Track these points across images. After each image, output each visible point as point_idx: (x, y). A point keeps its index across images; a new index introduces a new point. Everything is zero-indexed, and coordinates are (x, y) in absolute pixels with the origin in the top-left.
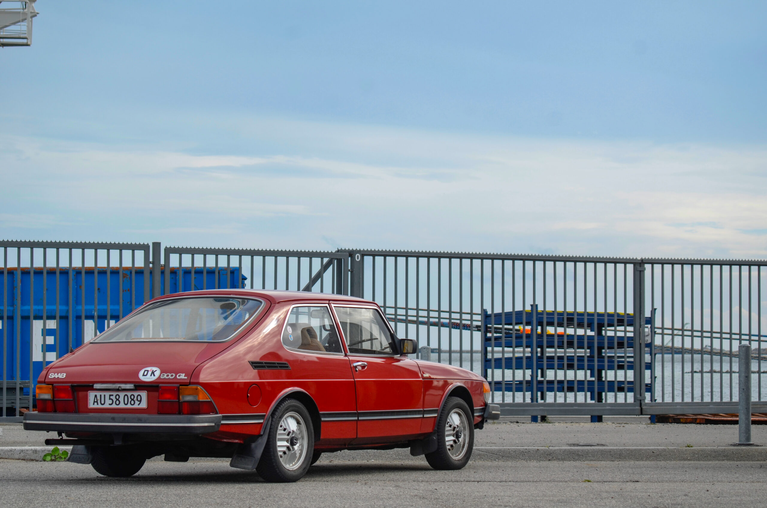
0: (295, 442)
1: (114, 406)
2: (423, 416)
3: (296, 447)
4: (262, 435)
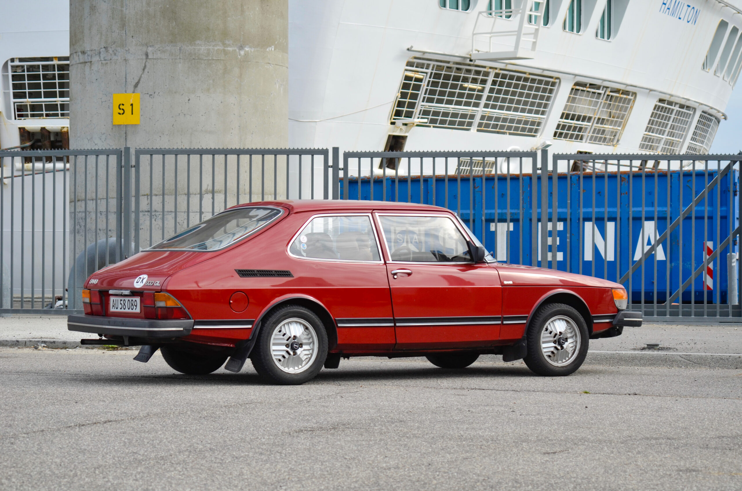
0: (296, 347)
1: (123, 310)
2: (502, 322)
3: (299, 351)
4: (250, 340)
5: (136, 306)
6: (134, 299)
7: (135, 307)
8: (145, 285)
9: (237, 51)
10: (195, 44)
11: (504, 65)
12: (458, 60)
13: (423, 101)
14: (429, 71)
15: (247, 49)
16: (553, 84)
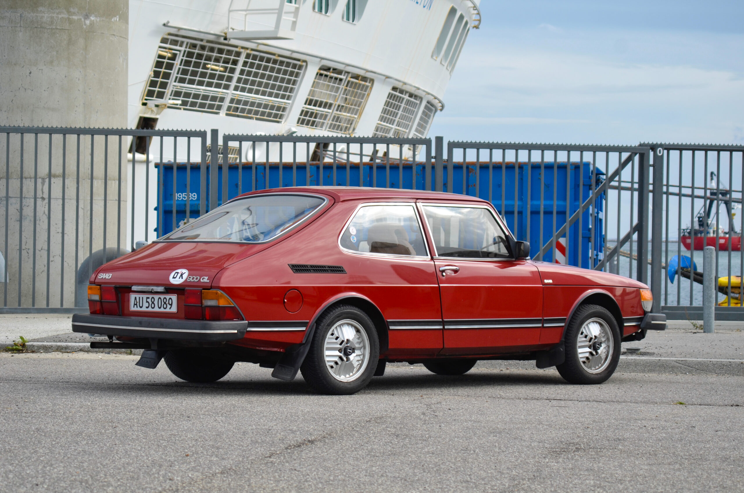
0: (350, 352)
1: (150, 309)
2: (543, 325)
3: (352, 357)
4: (304, 344)
5: (171, 305)
6: (168, 297)
7: (169, 306)
8: (186, 280)
9: (83, 20)
10: (37, 10)
11: (256, 45)
12: (211, 38)
13: (175, 81)
14: (183, 49)
15: (92, 18)
16: (300, 67)
